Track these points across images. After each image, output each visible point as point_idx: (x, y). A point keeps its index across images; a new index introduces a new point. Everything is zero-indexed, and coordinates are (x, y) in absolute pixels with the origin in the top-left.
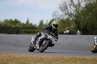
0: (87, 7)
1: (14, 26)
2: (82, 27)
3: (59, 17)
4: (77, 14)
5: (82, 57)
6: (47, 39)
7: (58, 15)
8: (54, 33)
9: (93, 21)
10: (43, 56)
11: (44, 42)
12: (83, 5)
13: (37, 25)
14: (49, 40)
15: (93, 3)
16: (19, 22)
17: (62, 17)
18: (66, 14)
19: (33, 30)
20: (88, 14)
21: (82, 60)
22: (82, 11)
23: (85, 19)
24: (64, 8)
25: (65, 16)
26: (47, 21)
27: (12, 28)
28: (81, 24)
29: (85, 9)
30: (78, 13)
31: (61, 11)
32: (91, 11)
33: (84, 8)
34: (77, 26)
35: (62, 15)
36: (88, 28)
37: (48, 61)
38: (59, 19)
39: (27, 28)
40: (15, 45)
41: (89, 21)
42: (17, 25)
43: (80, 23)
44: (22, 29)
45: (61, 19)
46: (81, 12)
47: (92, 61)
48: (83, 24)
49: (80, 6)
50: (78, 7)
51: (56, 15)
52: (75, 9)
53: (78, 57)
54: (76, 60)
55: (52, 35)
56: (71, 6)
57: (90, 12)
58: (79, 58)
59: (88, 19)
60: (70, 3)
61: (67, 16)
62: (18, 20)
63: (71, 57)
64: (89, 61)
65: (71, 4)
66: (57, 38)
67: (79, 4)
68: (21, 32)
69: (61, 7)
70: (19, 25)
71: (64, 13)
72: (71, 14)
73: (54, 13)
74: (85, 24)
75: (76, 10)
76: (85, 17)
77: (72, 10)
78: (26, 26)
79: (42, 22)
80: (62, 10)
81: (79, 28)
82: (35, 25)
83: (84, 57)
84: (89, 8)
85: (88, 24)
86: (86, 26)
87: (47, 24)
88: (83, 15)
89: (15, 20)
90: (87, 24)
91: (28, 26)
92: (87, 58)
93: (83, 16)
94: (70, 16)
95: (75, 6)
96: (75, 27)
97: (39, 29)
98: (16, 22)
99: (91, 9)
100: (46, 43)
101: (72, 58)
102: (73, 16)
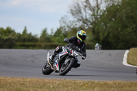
0: (109, 10)
1: (6, 38)
2: (101, 38)
3: (69, 24)
4: (94, 19)
5: (102, 82)
6: (71, 57)
7: (68, 21)
8: (80, 48)
9: (117, 29)
10: (46, 80)
11: (66, 61)
12: (103, 7)
13: (39, 36)
14: (74, 57)
15: (118, 5)
16: (13, 31)
17: (74, 24)
18: (79, 20)
19: (32, 43)
20: (111, 20)
21: (101, 86)
22: (101, 16)
23: (106, 27)
24: (76, 11)
25: (77, 23)
26: (52, 30)
27: (3, 39)
28: (101, 34)
29: (106, 13)
30: (96, 18)
31: (72, 16)
32: (115, 16)
33: (105, 11)
34: (95, 37)
35: (73, 22)
36: (110, 40)
37: (53, 87)
38: (69, 27)
39: (25, 40)
40: (7, 64)
41: (111, 29)
42: (10, 36)
43: (98, 33)
44: (17, 41)
45: (72, 27)
46: (100, 18)
47: (116, 87)
48: (103, 34)
49: (98, 9)
50: (96, 11)
51: (64, 22)
52: (91, 13)
53: (96, 81)
54: (93, 86)
55: (78, 51)
56: (87, 9)
57: (113, 17)
58: (98, 84)
59: (111, 27)
60: (85, 4)
61: (81, 22)
62: (12, 29)
63: (86, 81)
64: (112, 87)
65: (86, 7)
66: (85, 55)
67: (98, 6)
68: (16, 45)
69: (72, 10)
70: (13, 35)
71: (76, 19)
72: (86, 20)
73: (62, 18)
74: (106, 34)
75: (94, 15)
76: (105, 24)
77: (87, 14)
78: (22, 37)
79: (45, 31)
80: (73, 14)
81: (97, 40)
82: (36, 36)
83: (105, 81)
84: (112, 12)
85: (111, 35)
86: (107, 37)
87: (53, 34)
88: (104, 21)
89: (8, 28)
90: (109, 34)
91: (26, 37)
92: (108, 82)
93: (103, 24)
94: (84, 23)
95: (92, 9)
96: (92, 39)
97: (41, 41)
98: (9, 31)
99: (114, 13)
100: (69, 62)
101: (88, 83)
102: (89, 23)
